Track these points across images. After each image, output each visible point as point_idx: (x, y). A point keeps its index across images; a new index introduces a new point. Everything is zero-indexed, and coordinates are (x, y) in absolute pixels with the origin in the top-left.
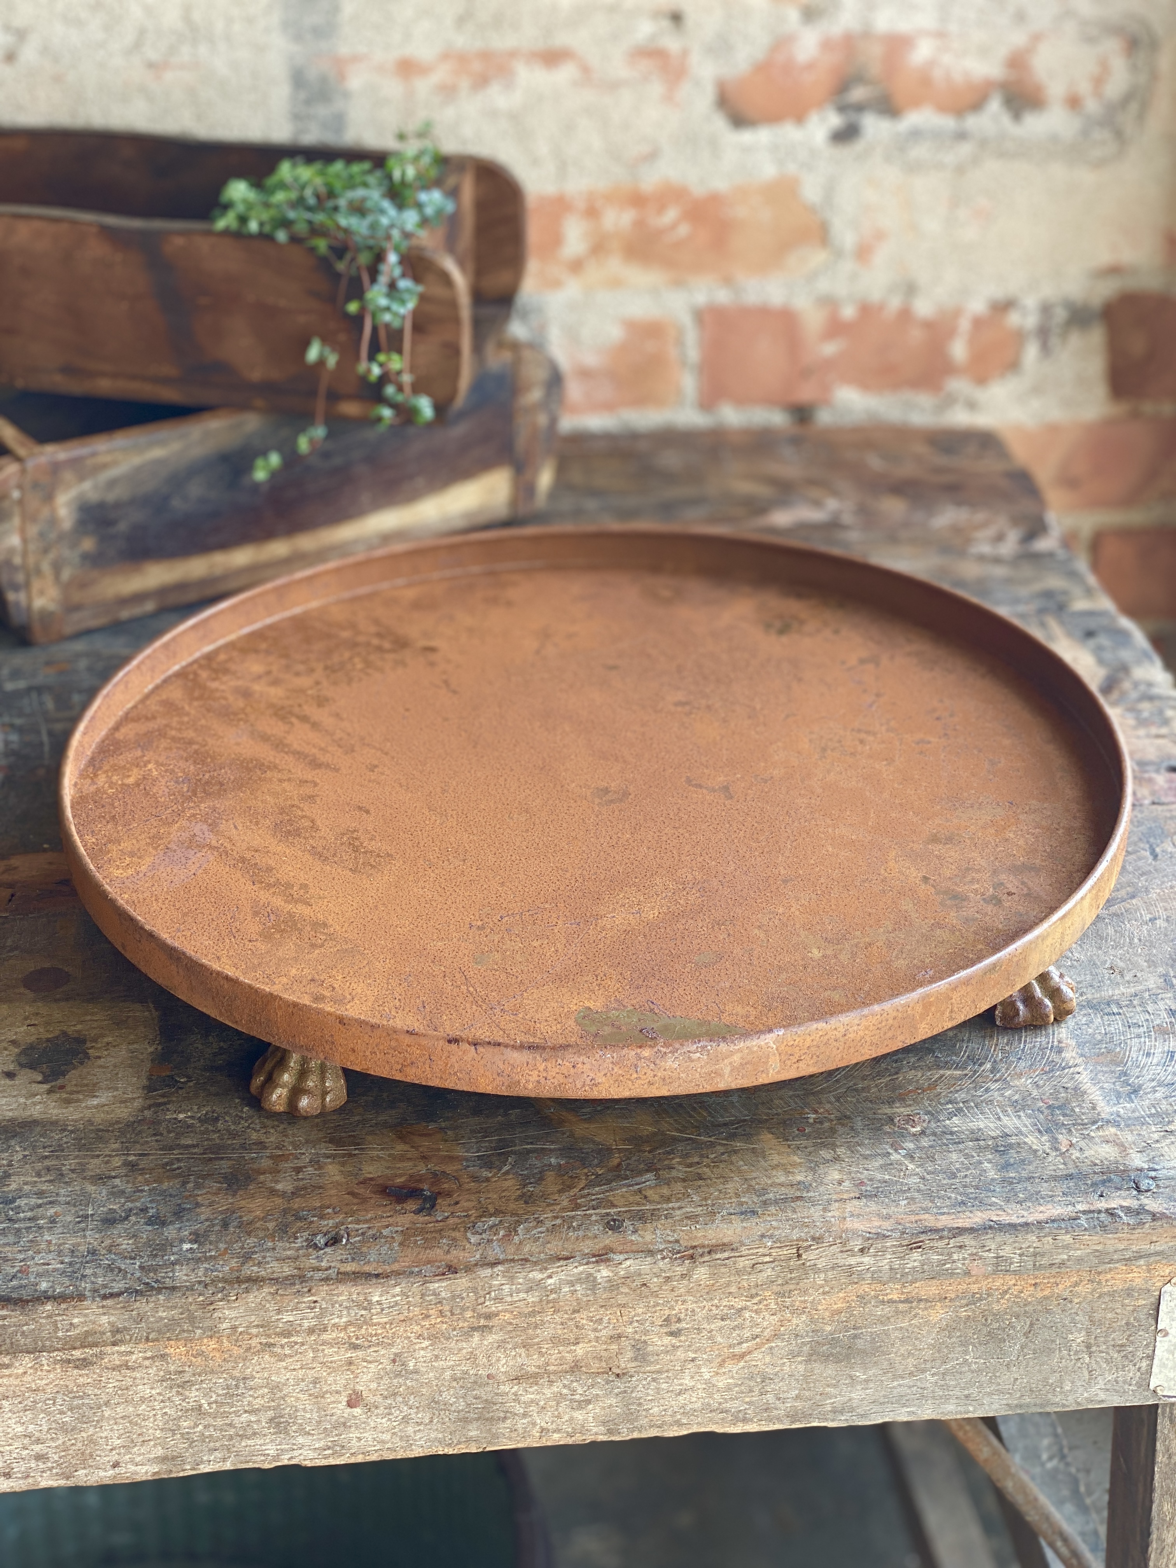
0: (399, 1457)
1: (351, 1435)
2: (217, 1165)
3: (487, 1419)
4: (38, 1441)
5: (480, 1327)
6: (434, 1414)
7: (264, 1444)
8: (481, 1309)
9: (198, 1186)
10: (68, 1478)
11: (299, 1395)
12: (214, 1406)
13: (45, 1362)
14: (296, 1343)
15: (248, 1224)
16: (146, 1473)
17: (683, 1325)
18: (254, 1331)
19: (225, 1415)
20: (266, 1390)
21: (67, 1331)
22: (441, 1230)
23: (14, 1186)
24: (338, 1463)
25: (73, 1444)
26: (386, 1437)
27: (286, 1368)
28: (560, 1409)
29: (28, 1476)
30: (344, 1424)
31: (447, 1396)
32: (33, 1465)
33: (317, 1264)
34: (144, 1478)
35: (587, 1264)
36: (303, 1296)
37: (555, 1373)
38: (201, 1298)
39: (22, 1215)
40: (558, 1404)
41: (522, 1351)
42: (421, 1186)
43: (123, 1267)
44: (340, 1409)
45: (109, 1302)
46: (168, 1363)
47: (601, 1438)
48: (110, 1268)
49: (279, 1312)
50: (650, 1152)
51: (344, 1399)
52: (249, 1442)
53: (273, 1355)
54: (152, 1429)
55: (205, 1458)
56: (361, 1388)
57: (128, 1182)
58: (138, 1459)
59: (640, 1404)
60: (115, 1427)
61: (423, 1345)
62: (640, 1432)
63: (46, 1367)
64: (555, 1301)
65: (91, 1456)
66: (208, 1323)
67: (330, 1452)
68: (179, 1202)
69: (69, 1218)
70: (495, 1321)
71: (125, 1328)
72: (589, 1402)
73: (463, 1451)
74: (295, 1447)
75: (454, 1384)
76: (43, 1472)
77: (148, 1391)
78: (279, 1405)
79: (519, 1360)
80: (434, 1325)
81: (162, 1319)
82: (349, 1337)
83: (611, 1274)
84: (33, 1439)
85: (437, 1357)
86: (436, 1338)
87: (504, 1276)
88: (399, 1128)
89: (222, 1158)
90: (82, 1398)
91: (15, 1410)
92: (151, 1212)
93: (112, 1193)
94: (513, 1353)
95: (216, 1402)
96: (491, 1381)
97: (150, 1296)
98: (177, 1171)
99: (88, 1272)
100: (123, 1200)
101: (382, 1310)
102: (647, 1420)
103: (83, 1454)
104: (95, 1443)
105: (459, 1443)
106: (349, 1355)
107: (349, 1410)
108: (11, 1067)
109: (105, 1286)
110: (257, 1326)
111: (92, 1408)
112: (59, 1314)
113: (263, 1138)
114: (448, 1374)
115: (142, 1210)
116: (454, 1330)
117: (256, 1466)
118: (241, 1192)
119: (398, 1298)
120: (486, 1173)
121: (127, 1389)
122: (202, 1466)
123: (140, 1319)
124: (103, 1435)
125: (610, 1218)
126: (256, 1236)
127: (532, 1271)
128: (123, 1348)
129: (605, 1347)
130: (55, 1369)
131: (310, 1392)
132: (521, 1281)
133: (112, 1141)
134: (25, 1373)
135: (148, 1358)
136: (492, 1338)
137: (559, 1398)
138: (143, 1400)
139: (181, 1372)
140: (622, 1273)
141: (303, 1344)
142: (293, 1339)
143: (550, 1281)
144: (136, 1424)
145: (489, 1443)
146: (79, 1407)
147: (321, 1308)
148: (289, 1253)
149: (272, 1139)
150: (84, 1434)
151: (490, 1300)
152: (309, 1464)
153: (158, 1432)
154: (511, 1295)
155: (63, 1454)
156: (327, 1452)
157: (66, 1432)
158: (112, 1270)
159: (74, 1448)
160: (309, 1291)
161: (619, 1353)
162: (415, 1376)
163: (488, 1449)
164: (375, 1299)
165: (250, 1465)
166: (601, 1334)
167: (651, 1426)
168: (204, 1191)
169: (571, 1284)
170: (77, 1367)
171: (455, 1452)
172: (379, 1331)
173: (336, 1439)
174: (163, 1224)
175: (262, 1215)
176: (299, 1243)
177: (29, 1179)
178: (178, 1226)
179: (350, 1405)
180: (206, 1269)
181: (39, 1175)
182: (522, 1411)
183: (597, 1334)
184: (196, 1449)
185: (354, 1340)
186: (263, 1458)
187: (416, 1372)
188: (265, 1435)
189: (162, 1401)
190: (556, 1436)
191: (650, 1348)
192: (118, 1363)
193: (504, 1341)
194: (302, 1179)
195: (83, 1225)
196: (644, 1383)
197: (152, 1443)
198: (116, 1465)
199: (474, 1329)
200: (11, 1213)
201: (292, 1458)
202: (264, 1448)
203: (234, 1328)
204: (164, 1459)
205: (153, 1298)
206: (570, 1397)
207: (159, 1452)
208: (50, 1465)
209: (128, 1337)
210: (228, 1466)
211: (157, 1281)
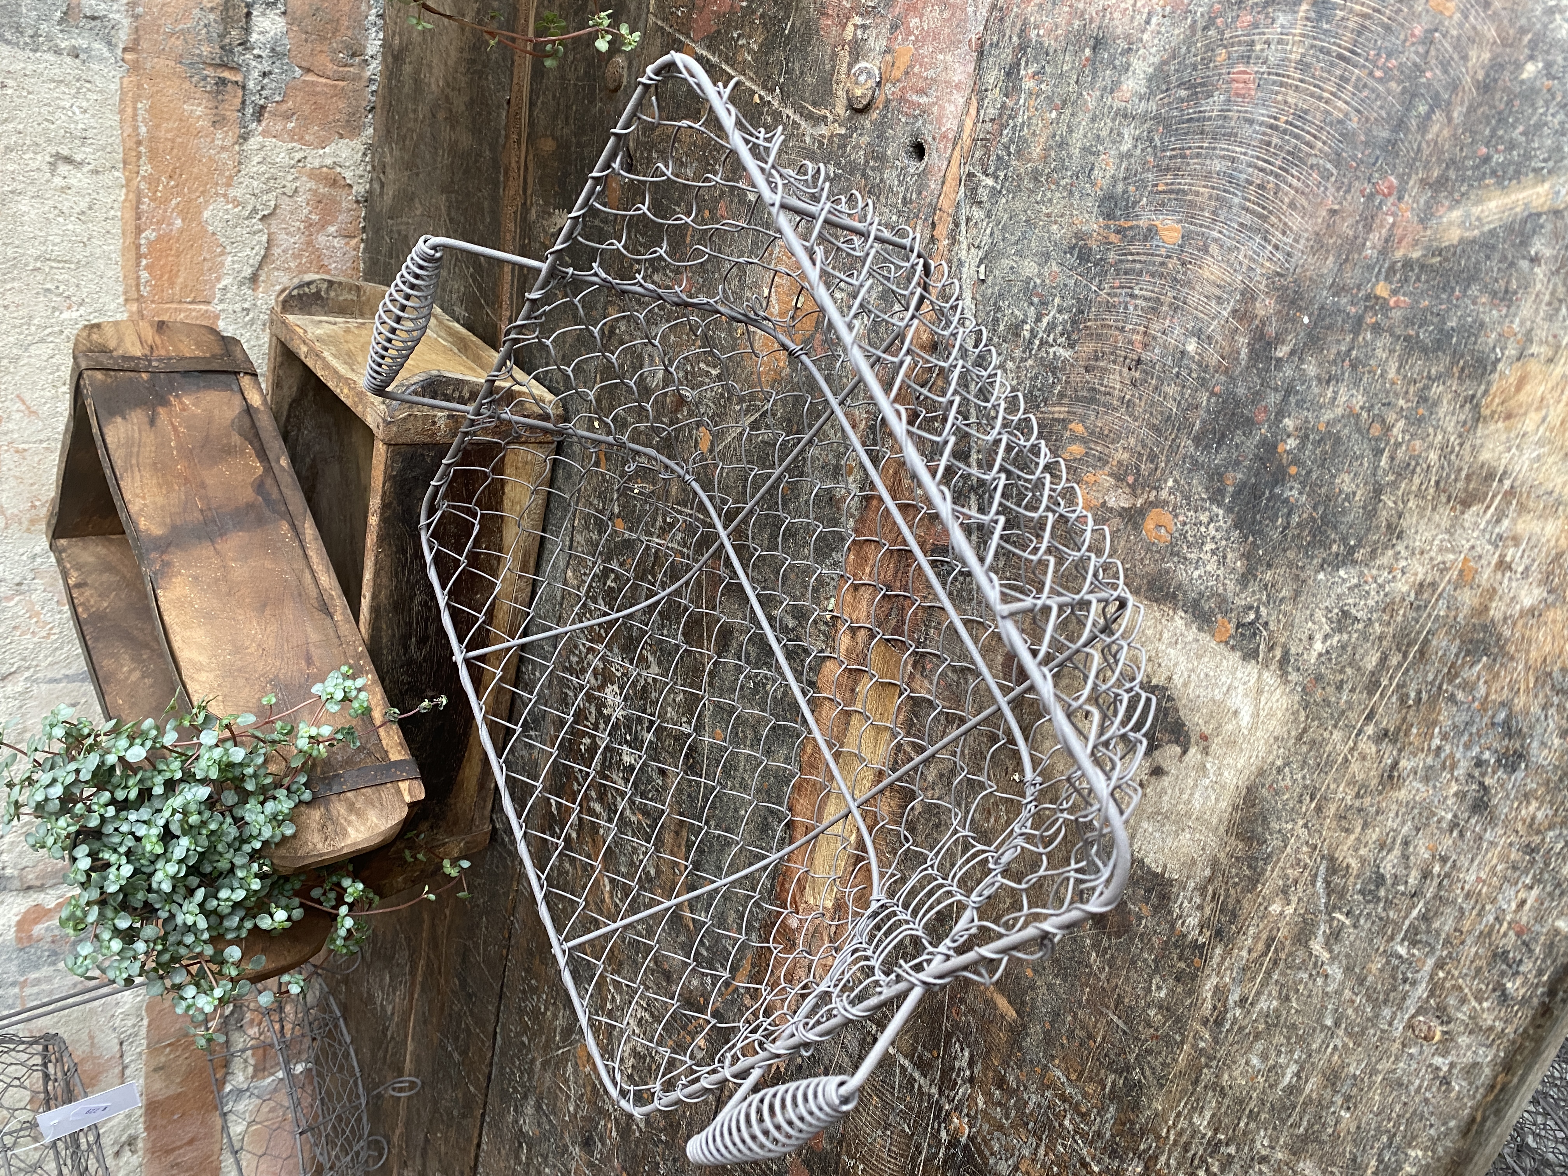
2: (1436, 650)
9: (1468, 688)
23: (1354, 863)
39: (1412, 881)
57: (1414, 754)
68: (1487, 720)
69: (1448, 842)
89: (1428, 640)
92: (1489, 757)
93: (1426, 779)
98: (1424, 696)
100: (1447, 775)
113: (1412, 578)
115: (1478, 765)
118: (1510, 648)
133: (1326, 734)
149: (1421, 570)
168: (1483, 686)
177: (1349, 842)
181: (1347, 831)
194: (1527, 569)
195: (1469, 835)
200: (1402, 888)
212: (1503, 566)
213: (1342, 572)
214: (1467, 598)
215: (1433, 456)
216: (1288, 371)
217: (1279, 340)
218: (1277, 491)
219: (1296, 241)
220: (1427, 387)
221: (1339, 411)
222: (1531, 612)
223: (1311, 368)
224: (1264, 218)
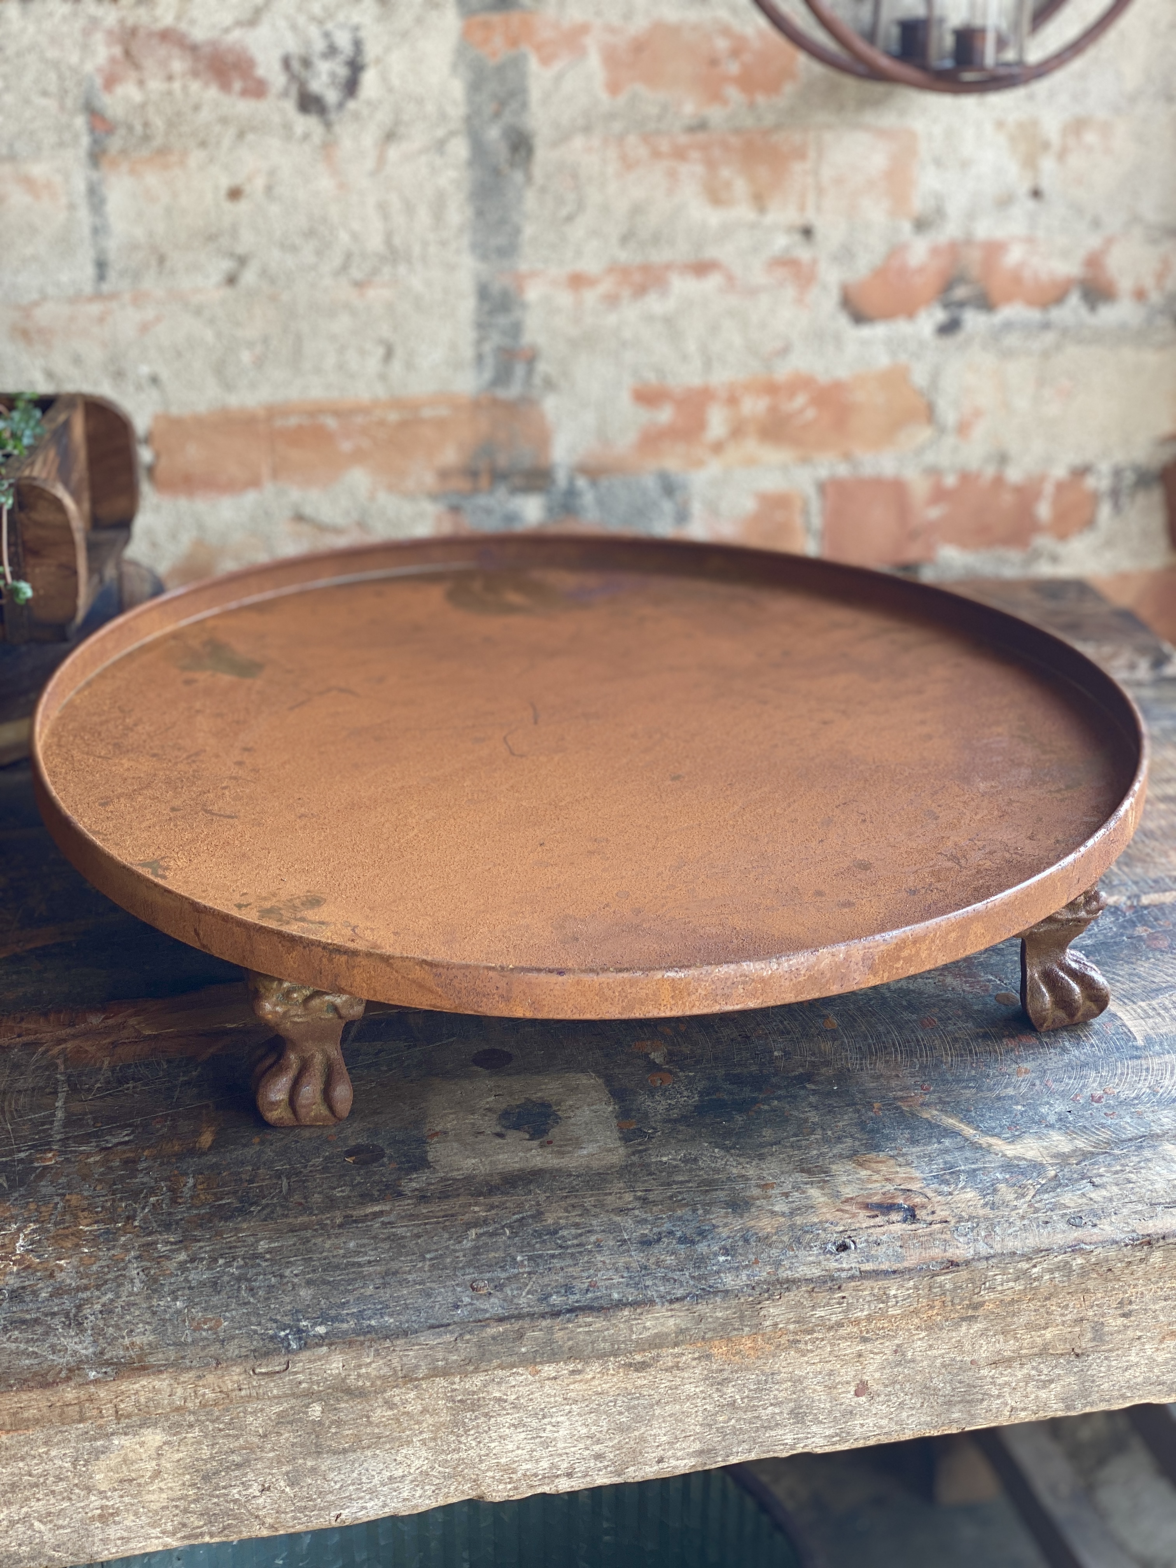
0: (893, 1441)
1: (856, 1422)
2: (715, 1194)
3: (968, 1402)
4: (598, 1442)
5: (968, 1317)
6: (925, 1399)
7: (784, 1434)
8: (976, 1299)
9: (706, 1212)
10: (619, 1475)
11: (816, 1387)
12: (746, 1400)
13: (611, 1367)
14: (817, 1339)
15: (767, 1238)
16: (685, 1465)
17: (1134, 1307)
18: (791, 1327)
19: (755, 1408)
20: (789, 1384)
21: (640, 1334)
22: (931, 1234)
23: (550, 1221)
24: (843, 1449)
25: (627, 1443)
26: (884, 1422)
27: (807, 1363)
28: (1029, 1389)
29: (587, 1475)
30: (851, 1412)
31: (937, 1382)
32: (592, 1465)
33: (840, 1266)
34: (682, 1472)
35: (1065, 1253)
36: (834, 1293)
37: (1026, 1356)
38: (751, 1299)
39: (569, 1243)
40: (1026, 1384)
41: (1001, 1338)
42: (896, 1201)
43: (676, 1278)
44: (848, 1398)
45: (676, 1306)
46: (711, 1362)
47: (1060, 1414)
48: (665, 1279)
49: (813, 1308)
50: (1077, 1164)
51: (852, 1389)
52: (773, 1433)
53: (798, 1350)
54: (693, 1425)
55: (734, 1450)
56: (867, 1378)
57: (646, 1212)
58: (679, 1454)
59: (1093, 1381)
60: (663, 1425)
61: (921, 1336)
62: (1092, 1406)
63: (612, 1372)
64: (1036, 1288)
65: (641, 1453)
66: (755, 1321)
67: (838, 1438)
68: (698, 1225)
69: (611, 1243)
70: (980, 1312)
71: (687, 1329)
72: (1051, 1381)
73: (946, 1432)
74: (809, 1436)
75: (943, 1371)
76: (599, 1471)
77: (693, 1389)
78: (799, 1397)
79: (997, 1345)
80: (930, 1317)
81: (718, 1318)
82: (861, 1332)
83: (1084, 1261)
84: (594, 1439)
85: (931, 1346)
86: (932, 1329)
87: (998, 1267)
88: (855, 1158)
89: (716, 1190)
90: (638, 1398)
91: (582, 1413)
92: (679, 1234)
93: (639, 1222)
94: (993, 1340)
95: (748, 1397)
96: (973, 1367)
97: (709, 1299)
98: (684, 1202)
99: (648, 1283)
100: (649, 1227)
101: (897, 1302)
102: (1098, 1395)
103: (634, 1451)
104: (645, 1441)
105: (943, 1424)
106: (860, 1348)
107: (856, 1399)
108: (498, 1129)
109: (669, 1293)
110: (794, 1322)
111: (645, 1408)
112: (635, 1319)
113: (743, 1172)
114: (938, 1362)
115: (669, 1233)
116: (947, 1320)
117: (776, 1455)
118: (746, 1215)
119: (911, 1291)
120: (946, 1189)
121: (676, 1388)
122: (731, 1458)
123: (701, 1319)
124: (652, 1433)
125: (1069, 1217)
126: (777, 1248)
127: (1020, 1261)
128: (676, 1350)
129: (1069, 1329)
130: (618, 1373)
131: (826, 1384)
132: (1011, 1271)
133: (615, 1181)
134: (594, 1378)
135: (695, 1359)
136: (977, 1326)
137: (1028, 1379)
138: (688, 1398)
139: (721, 1371)
140: (1093, 1260)
141: (823, 1340)
142: (815, 1335)
143: (1035, 1270)
144: (681, 1421)
145: (969, 1424)
146: (634, 1407)
147: (848, 1304)
148: (811, 1259)
149: (751, 1172)
150: (637, 1433)
151: (985, 1289)
152: (819, 1451)
153: (698, 1427)
154: (1002, 1285)
155: (618, 1452)
156: (834, 1439)
157: (622, 1431)
158: (668, 1280)
159: (627, 1446)
160: (839, 1288)
161: (1081, 1335)
162: (912, 1365)
163: (967, 1429)
164: (893, 1292)
165: (771, 1455)
166: (1067, 1318)
167: (1101, 1401)
168: (714, 1216)
169: (1051, 1271)
170: (637, 1370)
171: (939, 1434)
172: (886, 1325)
173: (843, 1426)
174: (693, 1242)
175: (774, 1231)
176: (815, 1251)
177: (561, 1215)
178: (706, 1243)
179: (857, 1394)
180: (748, 1275)
181: (566, 1211)
182: (997, 1392)
183: (1064, 1319)
184: (728, 1442)
185: (864, 1334)
186: (782, 1447)
187: (913, 1361)
188: (785, 1426)
189: (704, 1398)
190: (1023, 1414)
191: (1106, 1329)
192: (670, 1364)
193: (987, 1329)
194: (793, 1202)
195: (625, 1247)
196: (1098, 1361)
197: (692, 1438)
198: (660, 1460)
199: (963, 1319)
200: (559, 1242)
201: (806, 1446)
202: (784, 1437)
203: (775, 1325)
204: (700, 1453)
205: (712, 1301)
206: (1037, 1378)
207: (697, 1446)
208: (606, 1463)
209: (688, 1337)
210: (753, 1456)
211: (710, 1287)
212: (786, 1195)
213: (716, 1150)
214: (756, 1192)
215: (815, 1152)
216: (802, 1092)
217: (814, 1083)
218: (734, 1113)
219: (871, 1069)
220: (846, 1137)
221: (802, 1116)
222: (773, 1212)
223: (812, 1099)
224: (871, 1053)
